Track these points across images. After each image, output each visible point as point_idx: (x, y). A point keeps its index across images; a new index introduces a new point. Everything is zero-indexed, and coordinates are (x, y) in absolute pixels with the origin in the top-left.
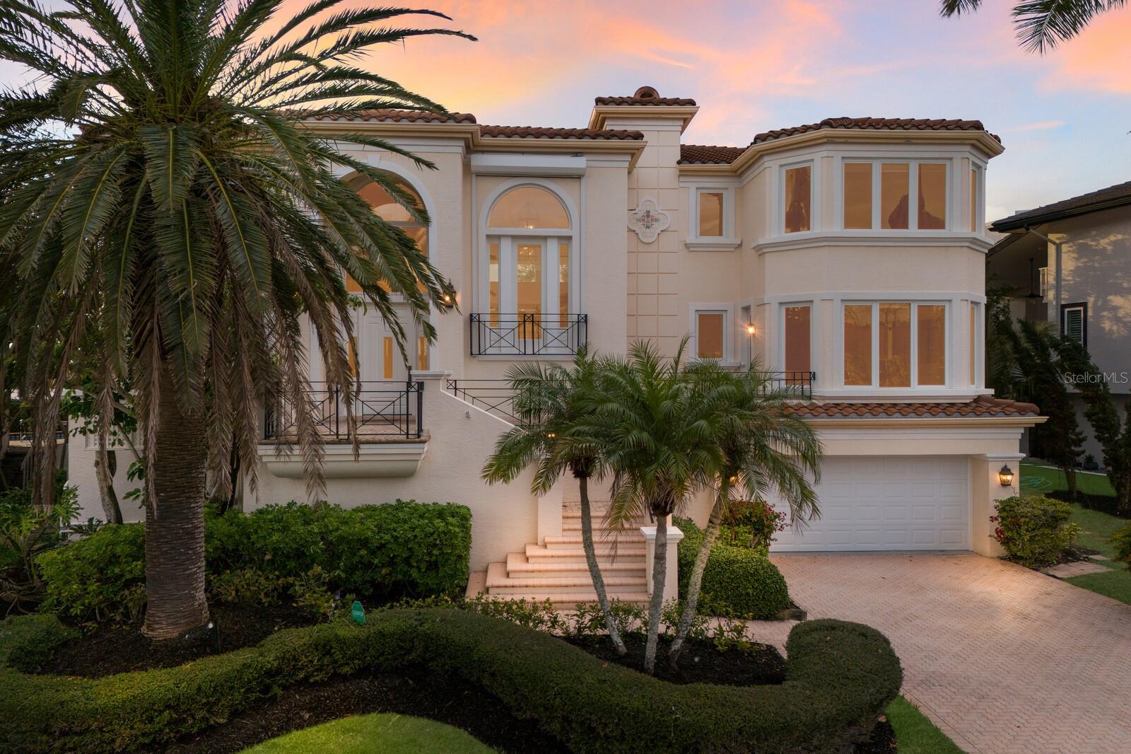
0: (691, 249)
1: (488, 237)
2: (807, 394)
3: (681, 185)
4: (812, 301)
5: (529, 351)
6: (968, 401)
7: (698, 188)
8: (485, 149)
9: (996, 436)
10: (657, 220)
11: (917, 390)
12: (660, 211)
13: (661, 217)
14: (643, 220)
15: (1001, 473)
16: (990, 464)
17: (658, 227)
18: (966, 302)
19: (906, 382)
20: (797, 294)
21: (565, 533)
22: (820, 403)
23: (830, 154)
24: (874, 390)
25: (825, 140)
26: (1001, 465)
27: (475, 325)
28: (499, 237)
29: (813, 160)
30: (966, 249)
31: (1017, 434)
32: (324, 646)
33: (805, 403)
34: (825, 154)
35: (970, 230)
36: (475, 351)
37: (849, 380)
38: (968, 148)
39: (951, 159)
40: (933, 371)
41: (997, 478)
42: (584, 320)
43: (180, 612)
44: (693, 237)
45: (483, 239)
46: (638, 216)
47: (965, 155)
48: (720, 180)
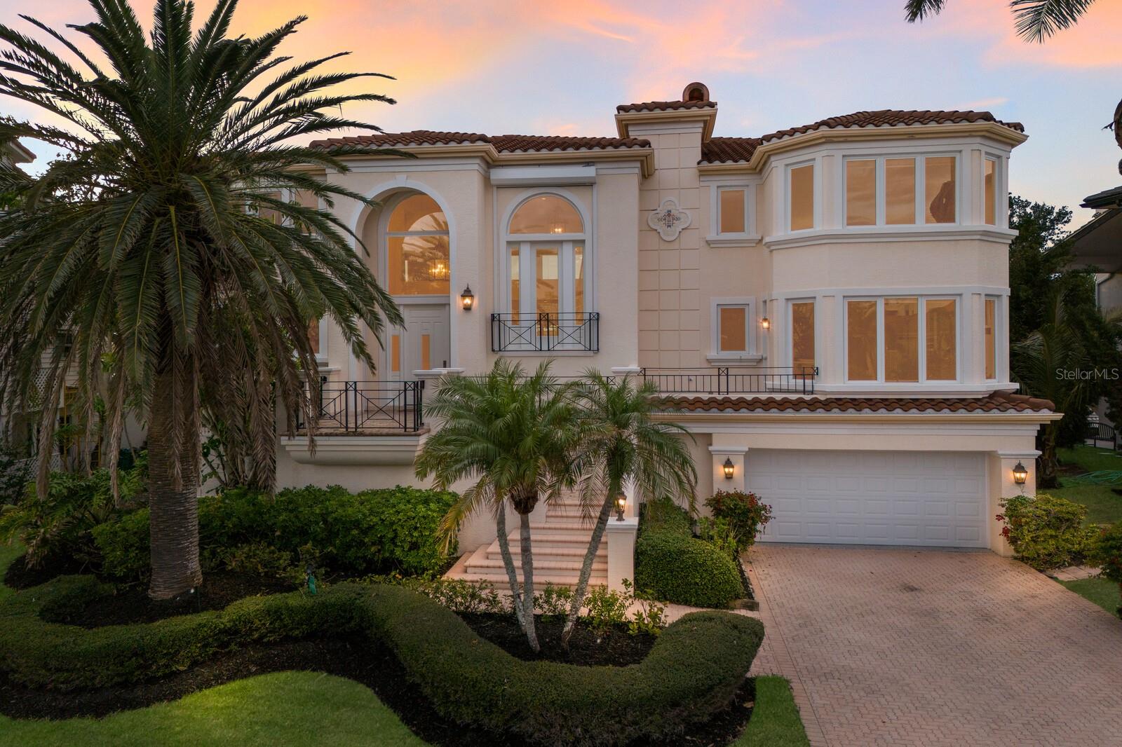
0: (712, 246)
1: (509, 243)
2: (809, 388)
3: (702, 184)
4: (815, 298)
5: (545, 347)
6: (980, 397)
7: (718, 187)
8: (502, 163)
9: (1009, 433)
10: (678, 219)
11: (924, 385)
12: (681, 211)
13: (682, 216)
14: (665, 219)
15: (1014, 471)
16: (1003, 460)
17: (678, 226)
18: (977, 296)
19: (914, 377)
20: (801, 290)
21: (549, 520)
22: (822, 398)
23: (830, 153)
24: (879, 385)
25: (823, 140)
26: (1016, 462)
27: (496, 324)
28: (519, 243)
29: (814, 159)
30: (977, 242)
31: (1033, 431)
32: (276, 612)
33: (807, 397)
34: (825, 153)
35: (983, 223)
36: (496, 348)
37: (853, 376)
38: (978, 140)
39: (960, 151)
40: (943, 365)
41: (1009, 476)
42: (596, 318)
43: (174, 578)
44: (712, 235)
45: (503, 245)
46: (660, 216)
47: (976, 147)
48: (741, 177)
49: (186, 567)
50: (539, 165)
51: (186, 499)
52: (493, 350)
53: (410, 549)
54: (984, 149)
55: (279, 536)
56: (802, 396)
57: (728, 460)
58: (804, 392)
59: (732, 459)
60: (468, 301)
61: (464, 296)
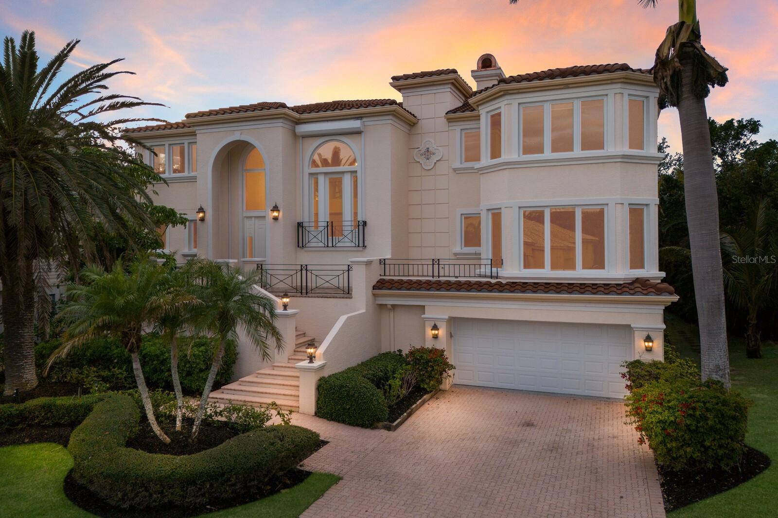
0: (457, 172)
1: (311, 174)
2: (494, 274)
3: (450, 128)
4: (500, 208)
5: (330, 245)
6: (622, 282)
7: (461, 130)
9: (641, 311)
10: (434, 154)
11: (580, 273)
12: (436, 148)
13: (436, 151)
14: (425, 154)
15: (645, 341)
16: (636, 332)
17: (434, 159)
18: (620, 205)
19: (573, 267)
20: (494, 203)
22: (504, 282)
23: (509, 101)
24: (546, 273)
25: (502, 93)
26: (645, 334)
27: (300, 229)
28: (317, 174)
29: (500, 108)
30: (619, 163)
31: (660, 311)
33: (493, 281)
34: (505, 102)
35: (627, 148)
36: (300, 245)
37: (527, 266)
38: (619, 85)
39: (607, 95)
40: (597, 259)
41: (643, 344)
42: (365, 223)
44: (457, 165)
45: (306, 177)
46: (423, 151)
47: (619, 91)
48: (471, 122)
49: (22, 377)
50: (327, 121)
51: (21, 336)
52: (298, 246)
53: (187, 376)
54: (626, 92)
55: (116, 362)
56: (489, 280)
57: (435, 324)
58: (491, 277)
59: (438, 324)
60: (276, 214)
61: (273, 210)
